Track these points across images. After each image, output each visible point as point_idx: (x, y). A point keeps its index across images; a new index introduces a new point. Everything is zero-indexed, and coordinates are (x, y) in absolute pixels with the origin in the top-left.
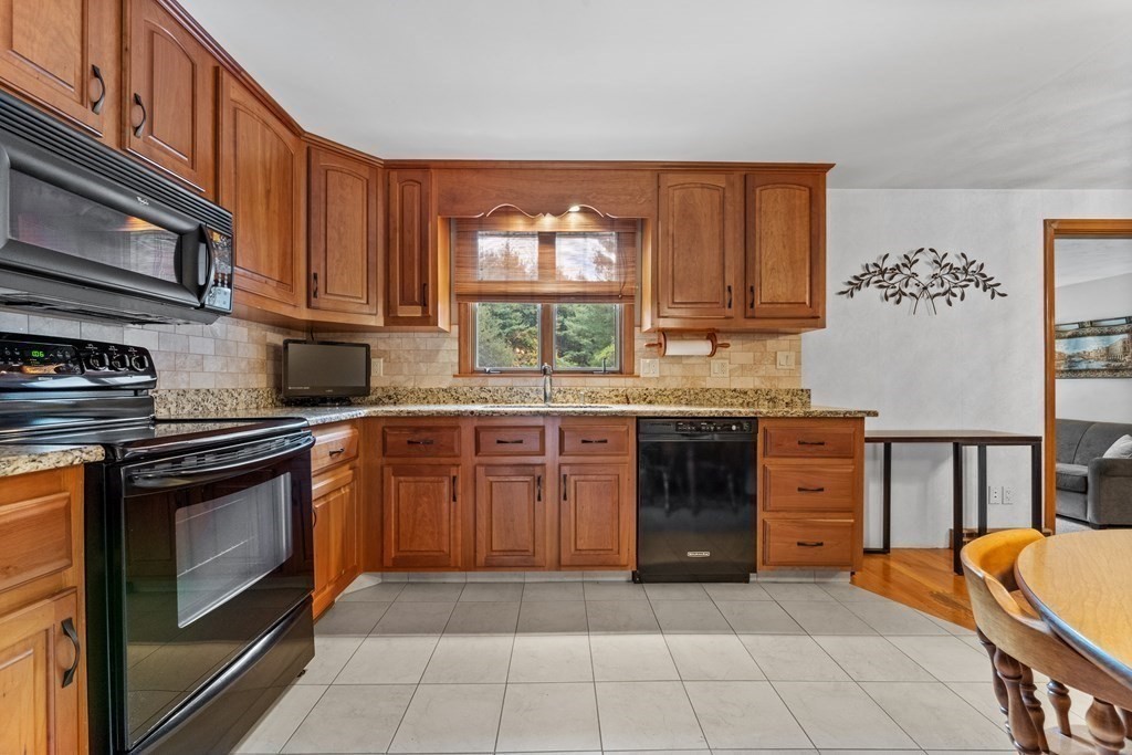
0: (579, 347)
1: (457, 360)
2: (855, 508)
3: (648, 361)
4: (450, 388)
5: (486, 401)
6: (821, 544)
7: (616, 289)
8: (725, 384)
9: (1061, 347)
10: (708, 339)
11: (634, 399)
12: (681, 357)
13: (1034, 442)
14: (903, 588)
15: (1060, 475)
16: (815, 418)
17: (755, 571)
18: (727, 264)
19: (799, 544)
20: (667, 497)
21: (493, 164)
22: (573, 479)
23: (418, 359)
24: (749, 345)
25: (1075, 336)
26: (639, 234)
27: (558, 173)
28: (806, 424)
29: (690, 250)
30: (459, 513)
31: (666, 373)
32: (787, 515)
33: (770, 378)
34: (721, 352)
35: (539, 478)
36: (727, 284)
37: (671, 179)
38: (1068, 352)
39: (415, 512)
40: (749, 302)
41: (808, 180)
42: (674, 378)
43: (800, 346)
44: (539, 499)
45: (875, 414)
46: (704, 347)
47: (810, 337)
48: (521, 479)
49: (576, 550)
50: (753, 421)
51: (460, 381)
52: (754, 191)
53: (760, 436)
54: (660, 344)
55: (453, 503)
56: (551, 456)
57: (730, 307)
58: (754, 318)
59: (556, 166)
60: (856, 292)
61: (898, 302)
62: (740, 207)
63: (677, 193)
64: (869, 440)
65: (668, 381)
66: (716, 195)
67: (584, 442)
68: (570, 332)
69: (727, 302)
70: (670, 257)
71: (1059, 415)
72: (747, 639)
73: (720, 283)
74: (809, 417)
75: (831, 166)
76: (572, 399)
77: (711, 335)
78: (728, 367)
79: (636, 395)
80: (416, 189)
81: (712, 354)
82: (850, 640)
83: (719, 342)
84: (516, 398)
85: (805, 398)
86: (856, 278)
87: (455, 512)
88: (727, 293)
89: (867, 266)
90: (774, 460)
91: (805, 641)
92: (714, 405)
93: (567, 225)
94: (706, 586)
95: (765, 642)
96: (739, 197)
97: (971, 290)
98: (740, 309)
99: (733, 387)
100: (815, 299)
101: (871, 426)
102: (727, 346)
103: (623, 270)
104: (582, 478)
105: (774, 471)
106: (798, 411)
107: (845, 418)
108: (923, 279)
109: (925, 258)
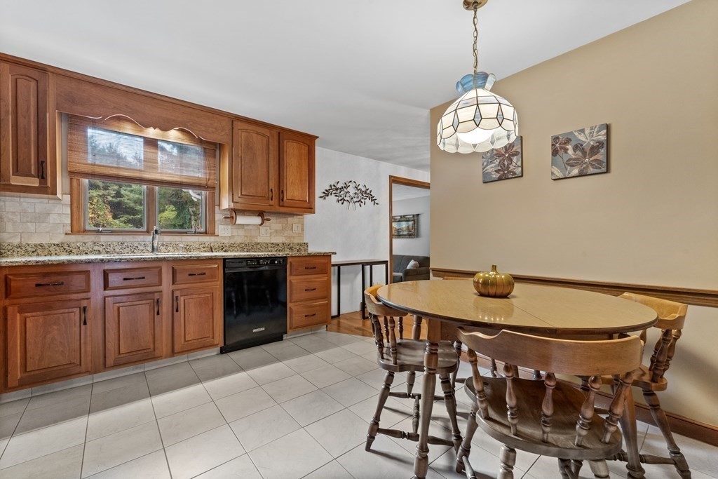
0: (134, 212)
1: (69, 222)
2: (328, 297)
3: (223, 226)
4: (62, 243)
5: (99, 253)
6: (314, 315)
7: (204, 182)
8: (267, 240)
9: (395, 225)
10: (259, 215)
11: (215, 249)
12: (243, 225)
13: (386, 262)
14: (346, 328)
15: (394, 277)
16: (312, 256)
17: (286, 333)
18: (270, 177)
19: (306, 316)
20: (235, 307)
21: (112, 85)
22: (182, 298)
23: (25, 220)
24: (279, 220)
25: (399, 221)
26: (218, 151)
27: (166, 104)
28: (308, 259)
29: (251, 166)
30: (88, 333)
31: (235, 234)
32: (300, 303)
33: (289, 237)
34: (266, 223)
35: (158, 300)
36: (270, 188)
37: (238, 125)
38: (398, 228)
39: (45, 337)
40: (281, 198)
41: (308, 141)
42: (240, 237)
43: (303, 221)
44: (158, 313)
45: (335, 253)
46: (258, 220)
47: (308, 218)
48: (144, 302)
49: (185, 341)
50: (285, 258)
51: (72, 238)
52: (283, 142)
53: (288, 266)
54: (233, 217)
55: (83, 327)
56: (166, 286)
57: (272, 200)
58: (283, 206)
59: (163, 98)
60: (326, 197)
61: (343, 203)
62: (277, 148)
63: (243, 134)
64: (333, 265)
65: (236, 238)
66: (265, 140)
67: (190, 275)
68: (125, 200)
69: (270, 197)
70: (240, 169)
71: (393, 254)
72: (286, 362)
73: (267, 187)
74: (310, 256)
75: (318, 137)
76: (172, 250)
77: (261, 214)
78: (269, 231)
79: (216, 247)
80: (33, 84)
81: (262, 224)
82: (328, 351)
83: (265, 218)
84: (126, 250)
85: (306, 247)
86: (326, 191)
87: (86, 333)
88: (270, 192)
89: (331, 186)
90: (295, 277)
91: (311, 356)
92: (262, 251)
93: (168, 137)
94: (262, 346)
95: (294, 361)
96: (276, 143)
97: (368, 201)
98: (277, 200)
99: (272, 242)
100: (311, 200)
101: (334, 260)
102: (269, 220)
103: (208, 171)
104: (189, 297)
105: (295, 283)
106: (303, 253)
107: (324, 256)
108: (352, 194)
109: (352, 185)
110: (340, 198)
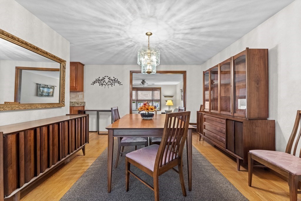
33: (78, 100)
41: (75, 64)
43: (84, 94)
60: (94, 84)
61: (102, 86)
86: (94, 81)
89: (96, 79)
97: (116, 84)
100: (76, 86)
108: (107, 82)
109: (106, 78)
110: (100, 84)
